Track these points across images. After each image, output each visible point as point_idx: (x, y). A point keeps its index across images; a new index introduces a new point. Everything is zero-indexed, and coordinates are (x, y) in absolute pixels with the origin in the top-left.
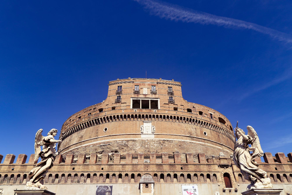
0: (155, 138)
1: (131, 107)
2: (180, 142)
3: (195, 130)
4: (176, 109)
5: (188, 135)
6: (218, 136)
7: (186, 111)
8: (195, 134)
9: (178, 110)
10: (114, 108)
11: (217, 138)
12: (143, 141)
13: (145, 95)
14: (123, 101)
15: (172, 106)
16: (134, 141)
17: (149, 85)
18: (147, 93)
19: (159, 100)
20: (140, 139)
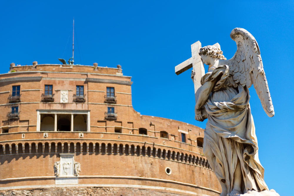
0: (80, 183)
1: (38, 129)
2: (122, 189)
3: (150, 166)
4: (118, 130)
5: (138, 176)
6: (191, 172)
7: (137, 133)
8: (149, 174)
9: (124, 132)
10: (6, 131)
11: (189, 175)
12: (58, 189)
13: (64, 104)
14: (22, 117)
15: (112, 125)
16: (42, 190)
17: (71, 83)
18: (66, 101)
19: (89, 114)
20: (53, 186)
